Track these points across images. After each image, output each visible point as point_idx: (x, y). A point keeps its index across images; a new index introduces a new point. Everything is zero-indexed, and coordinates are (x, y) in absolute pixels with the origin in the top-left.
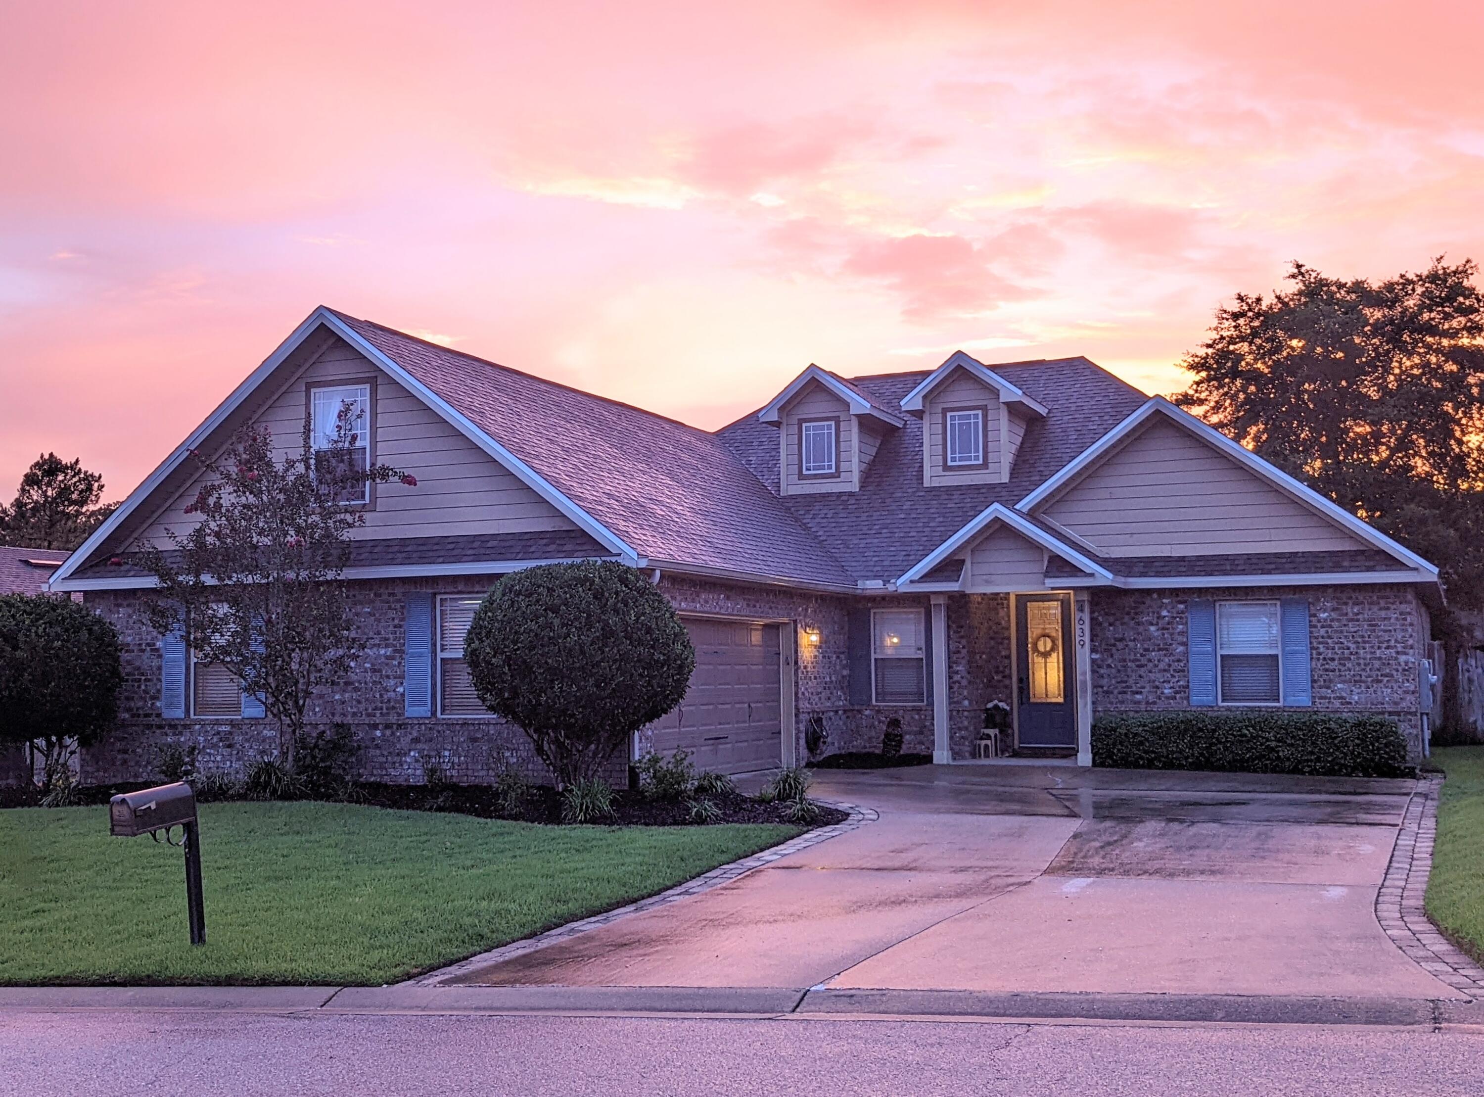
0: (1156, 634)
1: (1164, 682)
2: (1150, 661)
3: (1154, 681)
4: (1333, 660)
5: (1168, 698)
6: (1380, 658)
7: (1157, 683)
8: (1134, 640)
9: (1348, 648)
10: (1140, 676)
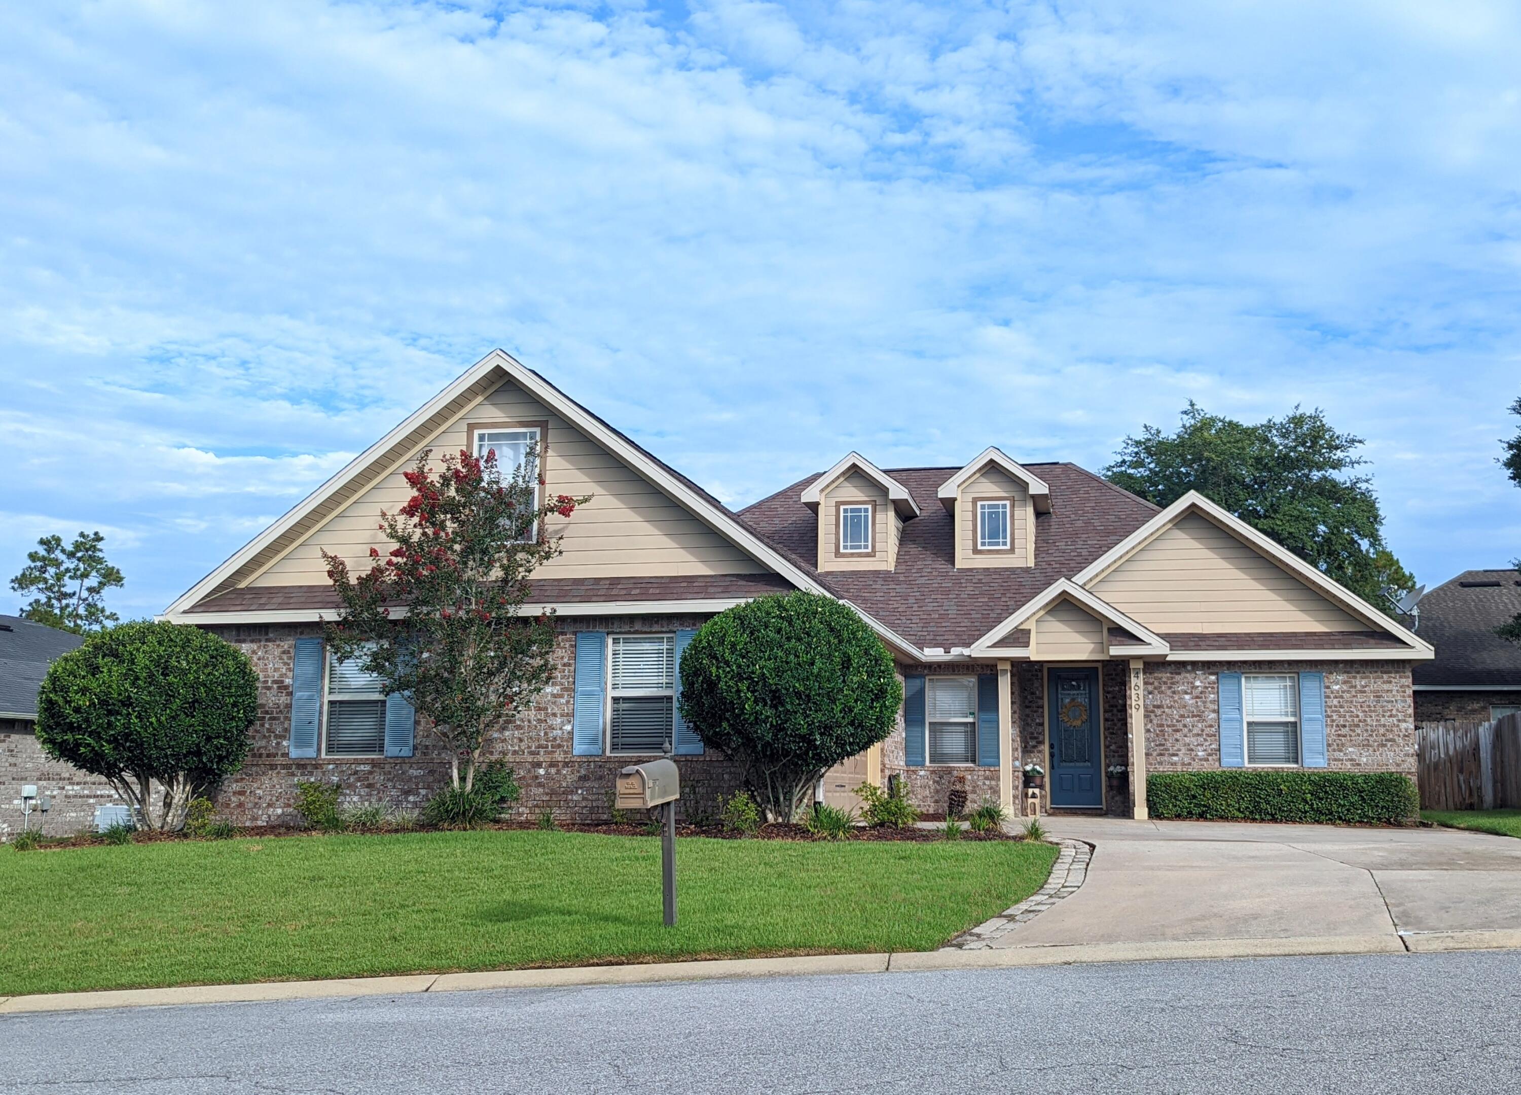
0: (1191, 702)
1: (1198, 745)
2: (1185, 726)
3: (1189, 745)
4: (1344, 726)
5: (1201, 760)
6: (1384, 726)
7: (1192, 746)
8: (1171, 707)
9: (1358, 716)
10: (1177, 740)
